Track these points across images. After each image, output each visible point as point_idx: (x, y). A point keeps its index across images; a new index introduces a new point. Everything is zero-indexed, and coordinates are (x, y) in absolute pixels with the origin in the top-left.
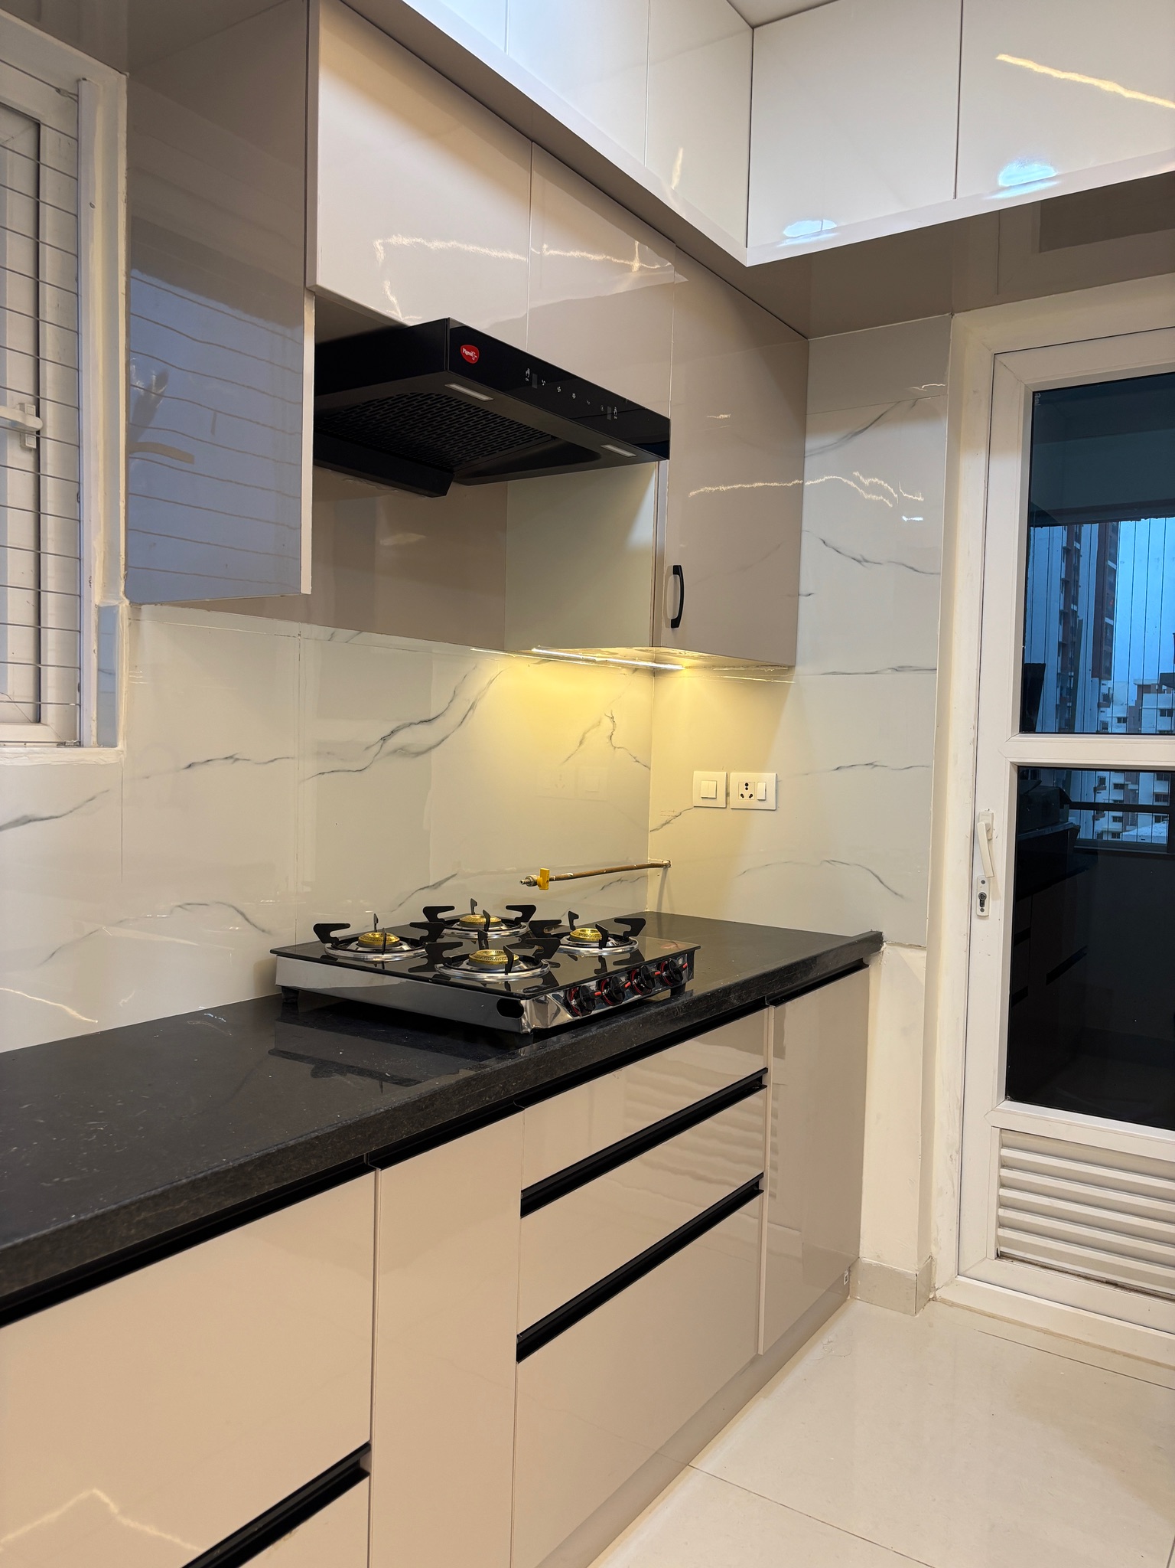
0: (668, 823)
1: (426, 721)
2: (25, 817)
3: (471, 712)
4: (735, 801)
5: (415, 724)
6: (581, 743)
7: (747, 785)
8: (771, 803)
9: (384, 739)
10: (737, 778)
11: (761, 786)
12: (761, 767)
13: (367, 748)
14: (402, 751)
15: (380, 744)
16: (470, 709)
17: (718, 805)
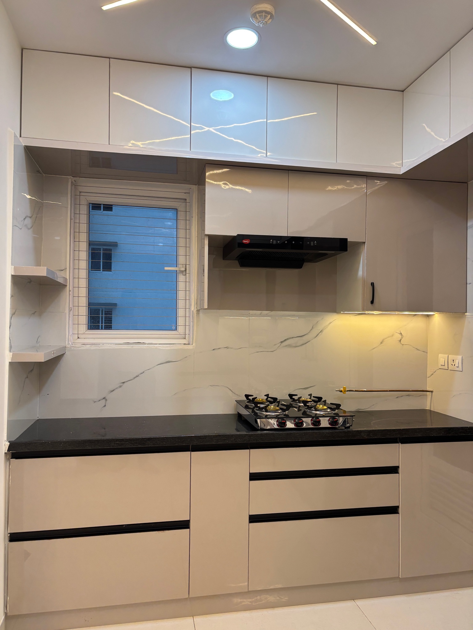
0: (432, 374)
1: (299, 337)
2: (169, 361)
3: (321, 333)
4: (451, 367)
5: (295, 337)
6: (381, 343)
7: (453, 360)
8: (460, 369)
9: (282, 342)
10: (451, 357)
11: (457, 362)
12: (457, 354)
13: (275, 345)
14: (289, 346)
15: (280, 344)
16: (320, 332)
17: (446, 368)
